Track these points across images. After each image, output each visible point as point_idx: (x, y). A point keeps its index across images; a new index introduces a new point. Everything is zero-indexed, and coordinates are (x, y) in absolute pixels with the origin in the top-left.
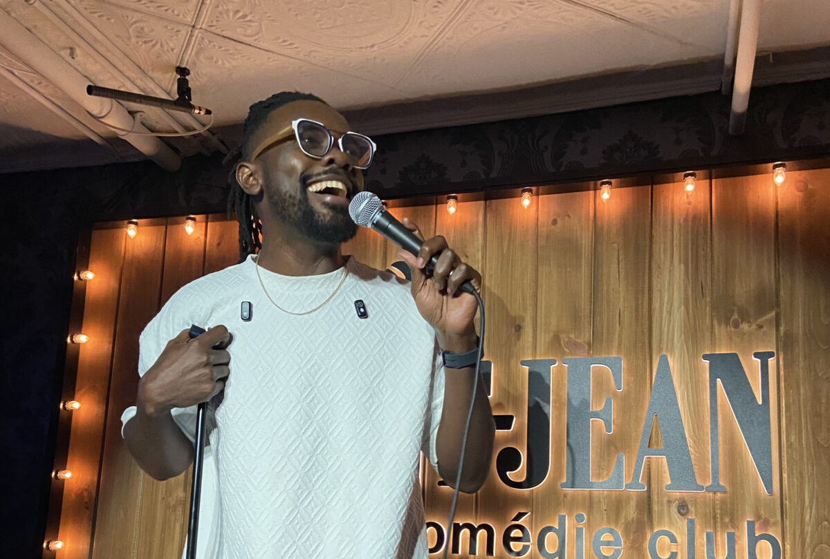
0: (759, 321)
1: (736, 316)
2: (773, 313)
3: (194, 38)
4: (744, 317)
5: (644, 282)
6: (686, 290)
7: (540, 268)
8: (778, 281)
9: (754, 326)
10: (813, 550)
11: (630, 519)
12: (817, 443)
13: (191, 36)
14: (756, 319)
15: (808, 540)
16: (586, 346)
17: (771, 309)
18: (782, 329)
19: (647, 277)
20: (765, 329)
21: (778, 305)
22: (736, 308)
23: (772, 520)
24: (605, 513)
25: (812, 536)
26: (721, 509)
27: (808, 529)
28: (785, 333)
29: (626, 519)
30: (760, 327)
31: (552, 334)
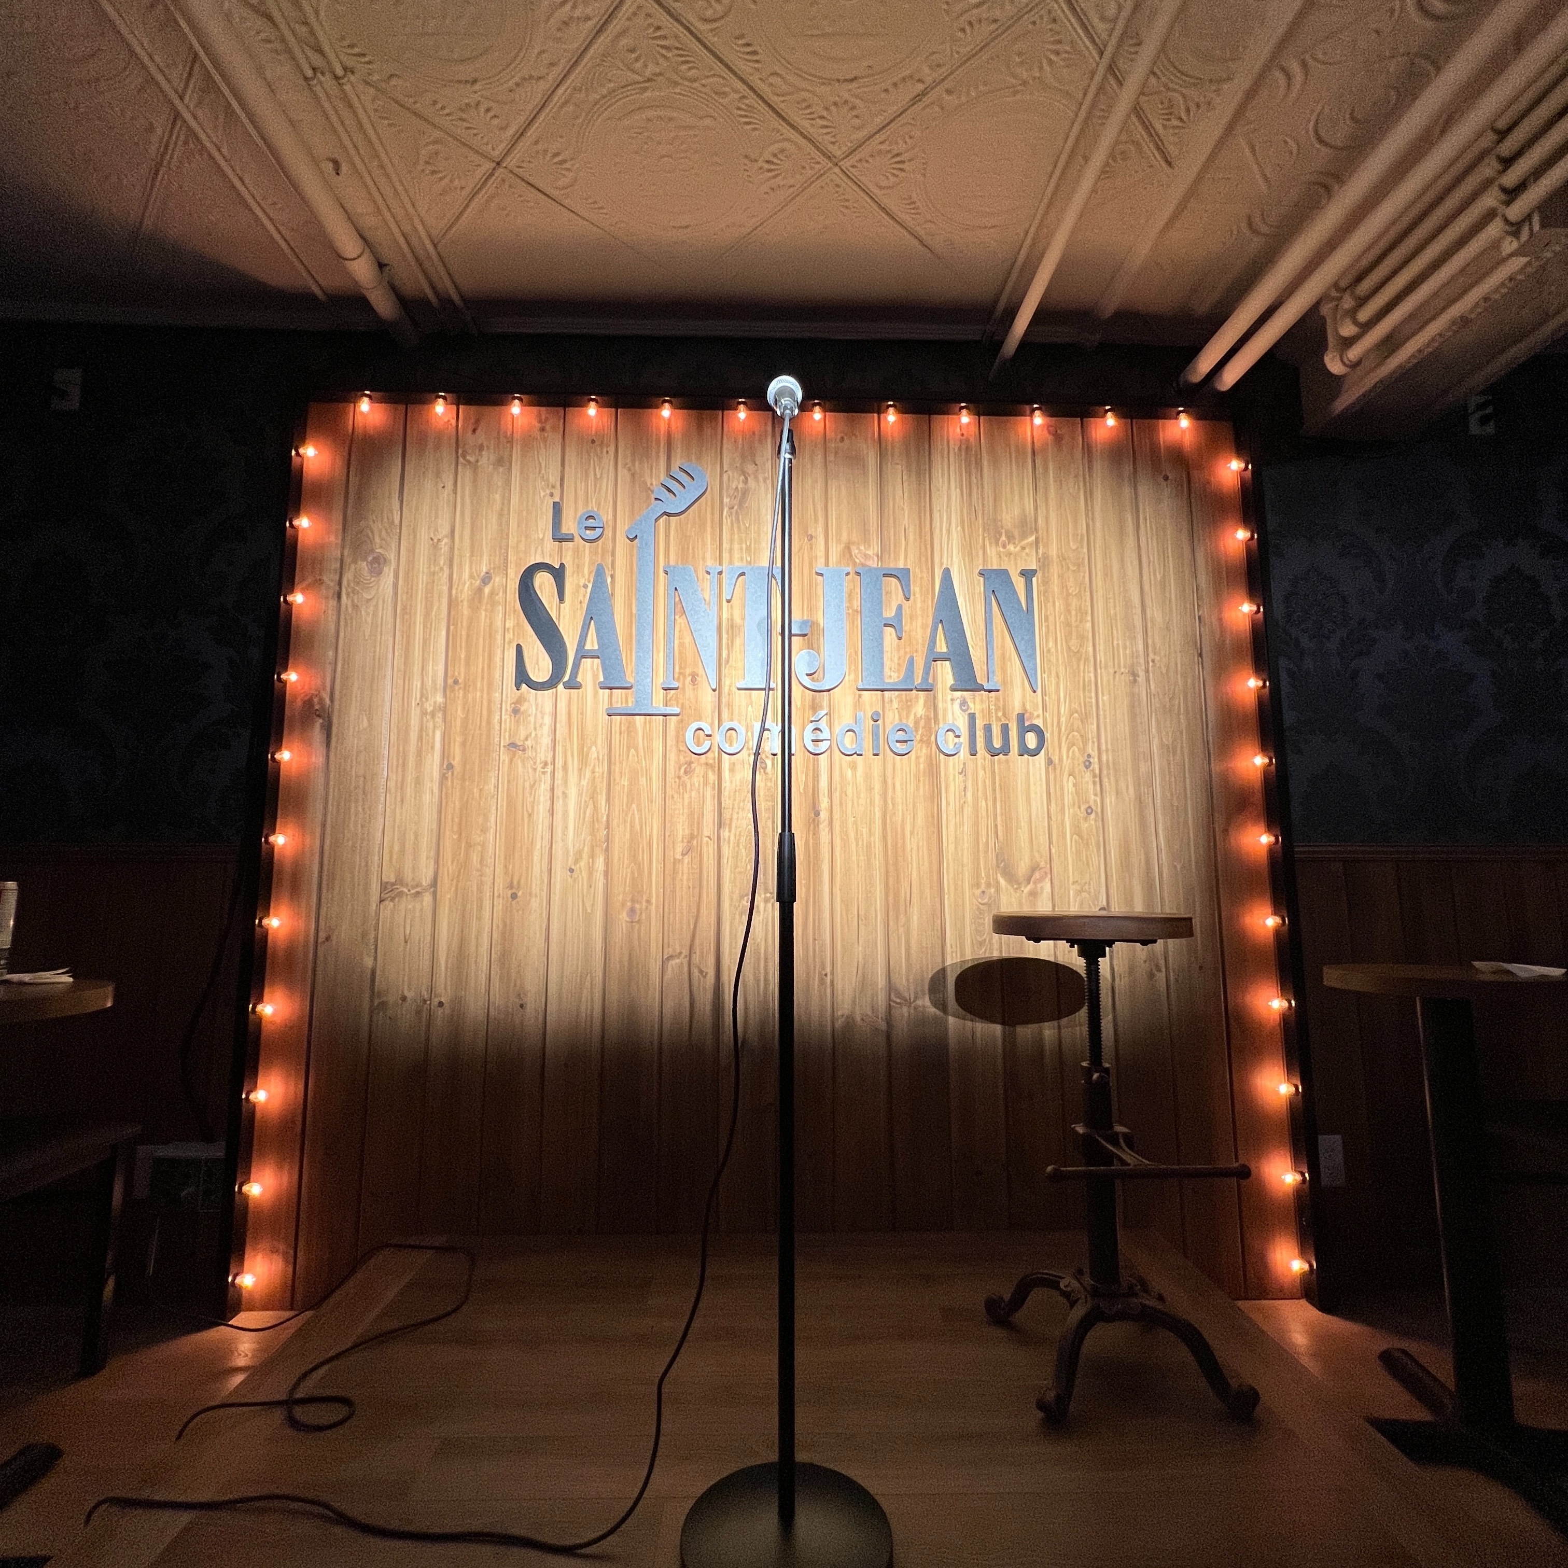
0: (1024, 543)
1: (1003, 538)
2: (1033, 538)
3: (494, 178)
4: (1010, 538)
5: (925, 502)
6: (962, 512)
7: (829, 483)
8: (1036, 509)
9: (1018, 548)
10: (1067, 738)
11: (919, 716)
12: (1069, 648)
13: (492, 175)
14: (1020, 542)
15: (1063, 729)
16: (876, 558)
17: (1031, 535)
18: (1040, 551)
19: (928, 498)
20: (1027, 550)
21: (1037, 530)
22: (1003, 531)
23: (1036, 714)
24: (896, 711)
25: (1066, 725)
26: (995, 705)
27: (1063, 719)
28: (1044, 553)
29: (915, 714)
30: (1023, 548)
31: (843, 545)
